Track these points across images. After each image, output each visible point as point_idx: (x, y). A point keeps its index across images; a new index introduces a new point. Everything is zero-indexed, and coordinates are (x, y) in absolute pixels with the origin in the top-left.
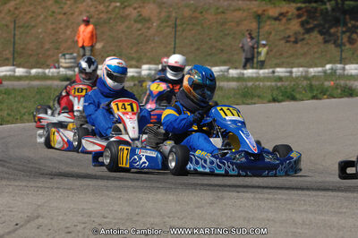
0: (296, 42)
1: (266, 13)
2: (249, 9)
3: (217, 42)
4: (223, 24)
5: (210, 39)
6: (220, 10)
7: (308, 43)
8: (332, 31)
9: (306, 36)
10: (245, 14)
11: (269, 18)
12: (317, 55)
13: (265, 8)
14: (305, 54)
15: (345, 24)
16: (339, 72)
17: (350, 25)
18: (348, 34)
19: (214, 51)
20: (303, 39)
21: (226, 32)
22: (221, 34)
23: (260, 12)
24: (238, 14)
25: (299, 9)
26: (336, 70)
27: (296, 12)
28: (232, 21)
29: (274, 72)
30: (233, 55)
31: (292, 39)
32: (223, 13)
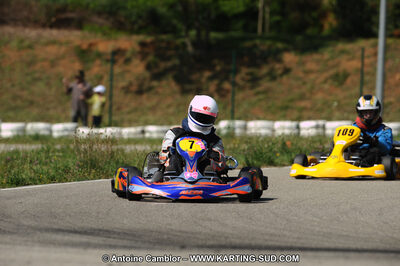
0: (140, 92)
1: (94, 49)
2: (68, 43)
3: (23, 89)
4: (31, 64)
5: (13, 85)
6: (27, 43)
7: (157, 93)
8: (194, 77)
9: (155, 83)
10: (63, 49)
11: (99, 55)
12: (171, 110)
13: (92, 40)
14: (153, 109)
15: (211, 68)
16: (238, 131)
17: (218, 68)
18: (216, 82)
19: (19, 102)
20: (150, 89)
21: (37, 75)
22: (29, 78)
23: (85, 47)
24: (52, 50)
25: (143, 44)
26: (234, 129)
27: (138, 49)
28: (45, 60)
29: (143, 132)
30: (48, 109)
31: (134, 88)
32: (30, 47)
